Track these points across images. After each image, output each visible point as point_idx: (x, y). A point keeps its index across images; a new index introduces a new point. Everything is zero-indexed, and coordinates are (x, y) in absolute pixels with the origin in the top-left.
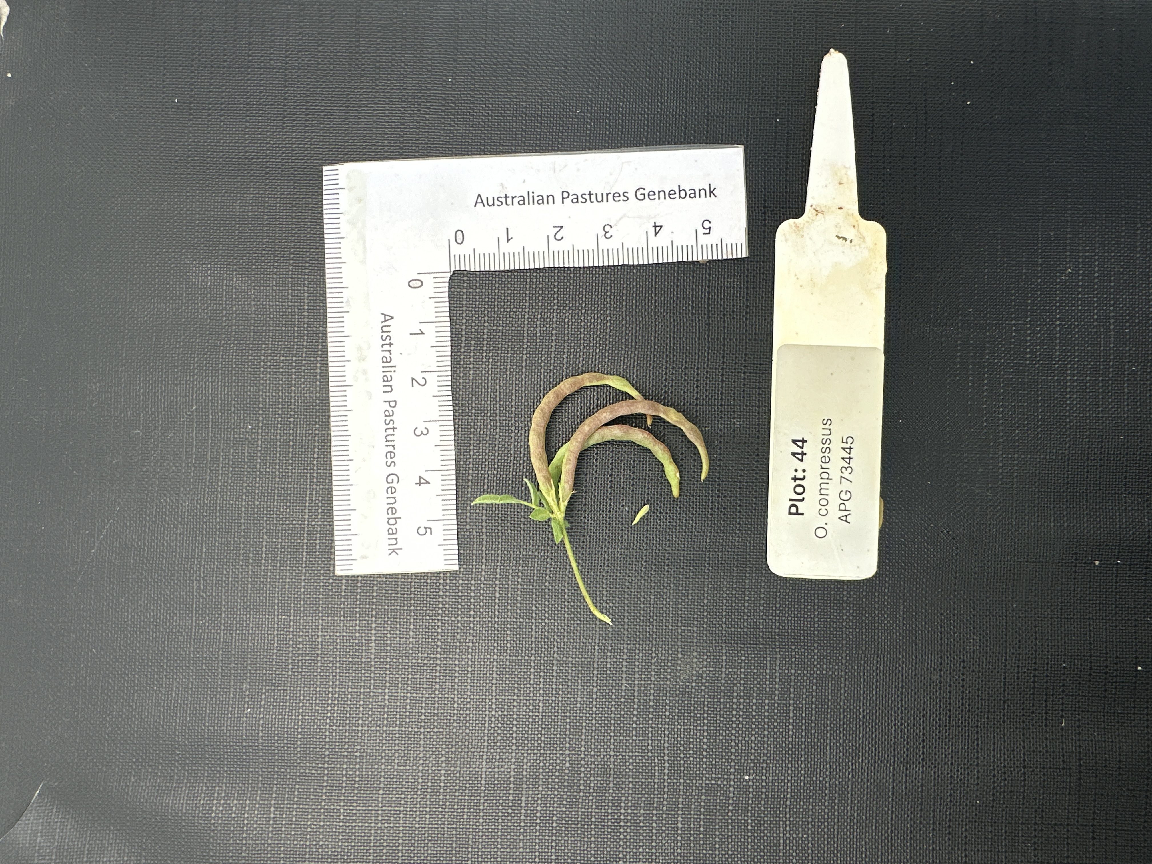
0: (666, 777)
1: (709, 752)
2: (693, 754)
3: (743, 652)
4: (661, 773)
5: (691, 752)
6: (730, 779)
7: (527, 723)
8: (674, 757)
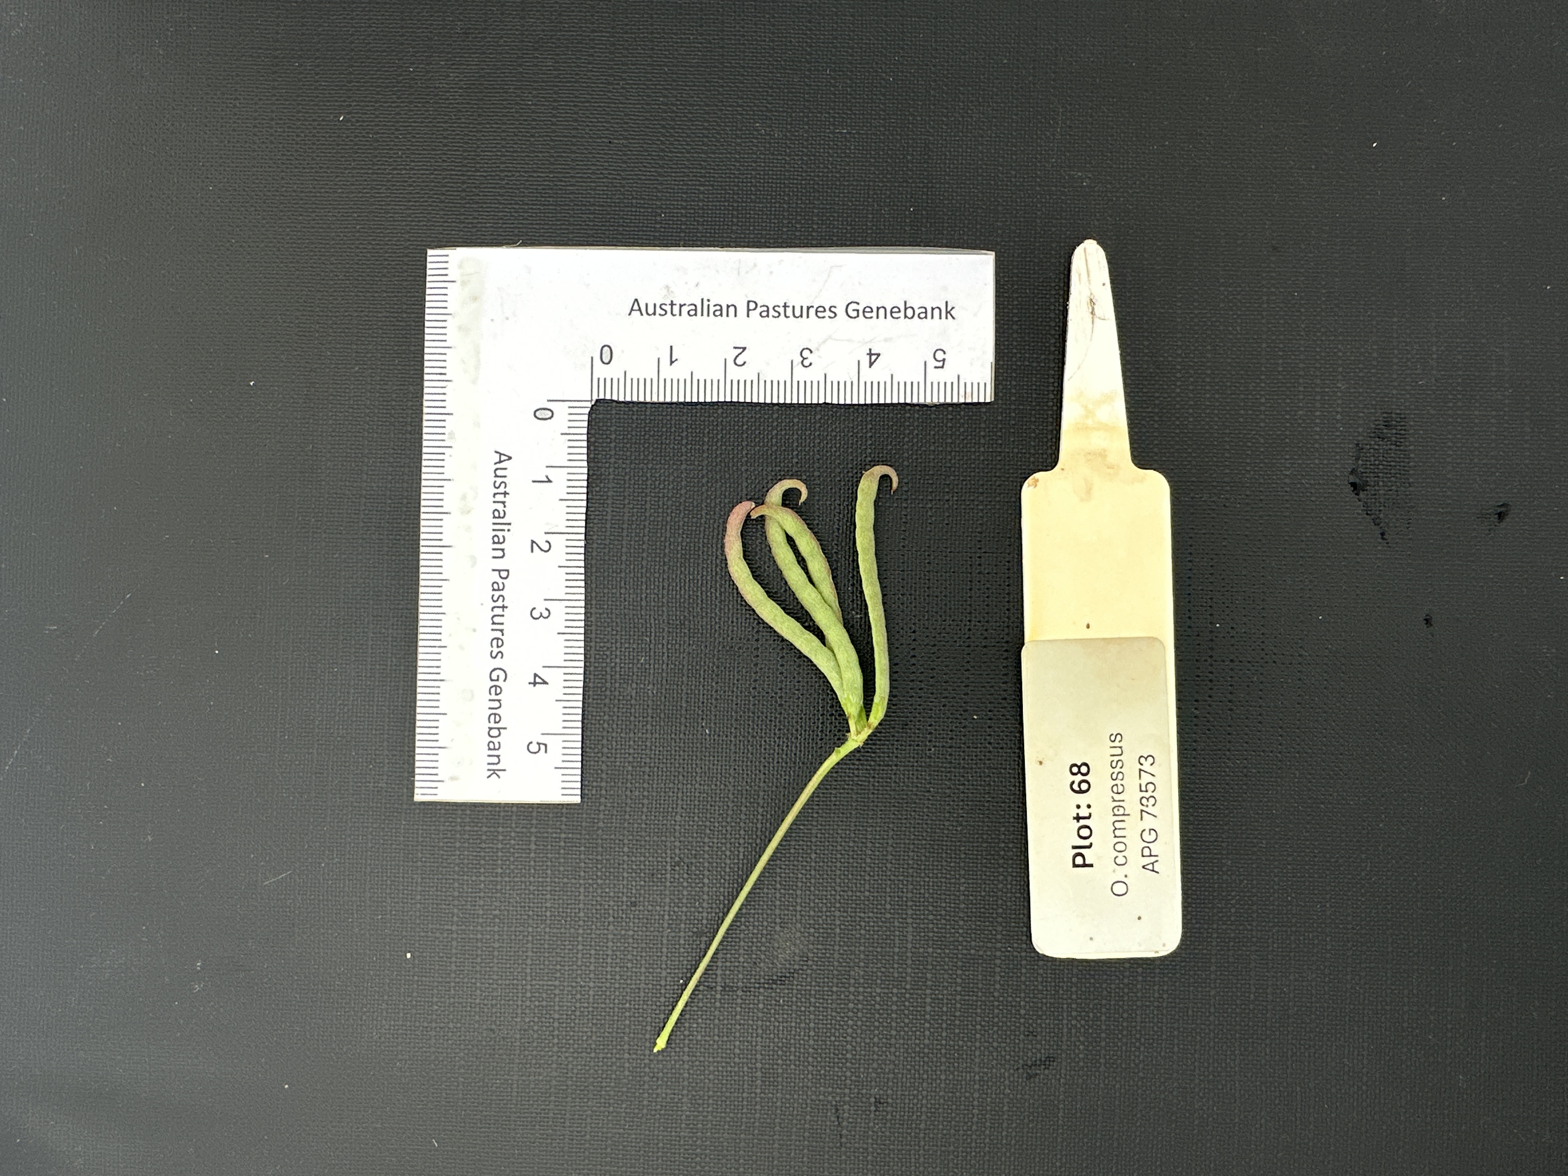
0: (758, 1091)
1: (816, 1058)
2: (795, 1061)
3: (863, 924)
4: (752, 1086)
5: (792, 1058)
6: (845, 1094)
7: (573, 1017)
8: (769, 1064)
